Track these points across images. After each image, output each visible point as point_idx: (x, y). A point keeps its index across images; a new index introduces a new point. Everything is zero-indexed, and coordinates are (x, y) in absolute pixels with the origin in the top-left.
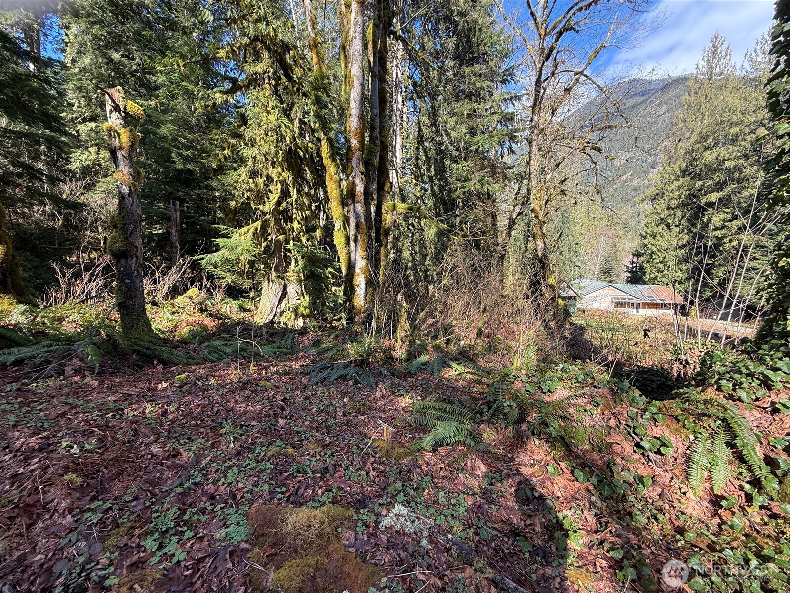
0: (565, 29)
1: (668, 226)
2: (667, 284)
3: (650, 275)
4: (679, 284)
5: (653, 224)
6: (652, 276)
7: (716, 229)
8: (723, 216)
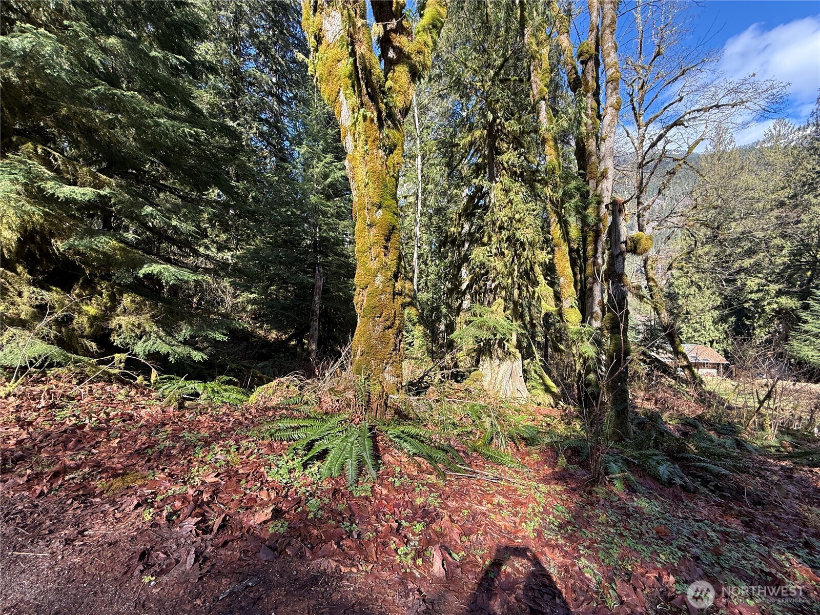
0: (675, 124)
1: (699, 288)
2: (705, 344)
3: (687, 334)
4: (717, 343)
5: (684, 286)
6: (689, 335)
7: (751, 292)
8: (757, 281)
